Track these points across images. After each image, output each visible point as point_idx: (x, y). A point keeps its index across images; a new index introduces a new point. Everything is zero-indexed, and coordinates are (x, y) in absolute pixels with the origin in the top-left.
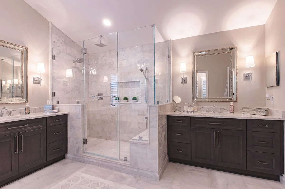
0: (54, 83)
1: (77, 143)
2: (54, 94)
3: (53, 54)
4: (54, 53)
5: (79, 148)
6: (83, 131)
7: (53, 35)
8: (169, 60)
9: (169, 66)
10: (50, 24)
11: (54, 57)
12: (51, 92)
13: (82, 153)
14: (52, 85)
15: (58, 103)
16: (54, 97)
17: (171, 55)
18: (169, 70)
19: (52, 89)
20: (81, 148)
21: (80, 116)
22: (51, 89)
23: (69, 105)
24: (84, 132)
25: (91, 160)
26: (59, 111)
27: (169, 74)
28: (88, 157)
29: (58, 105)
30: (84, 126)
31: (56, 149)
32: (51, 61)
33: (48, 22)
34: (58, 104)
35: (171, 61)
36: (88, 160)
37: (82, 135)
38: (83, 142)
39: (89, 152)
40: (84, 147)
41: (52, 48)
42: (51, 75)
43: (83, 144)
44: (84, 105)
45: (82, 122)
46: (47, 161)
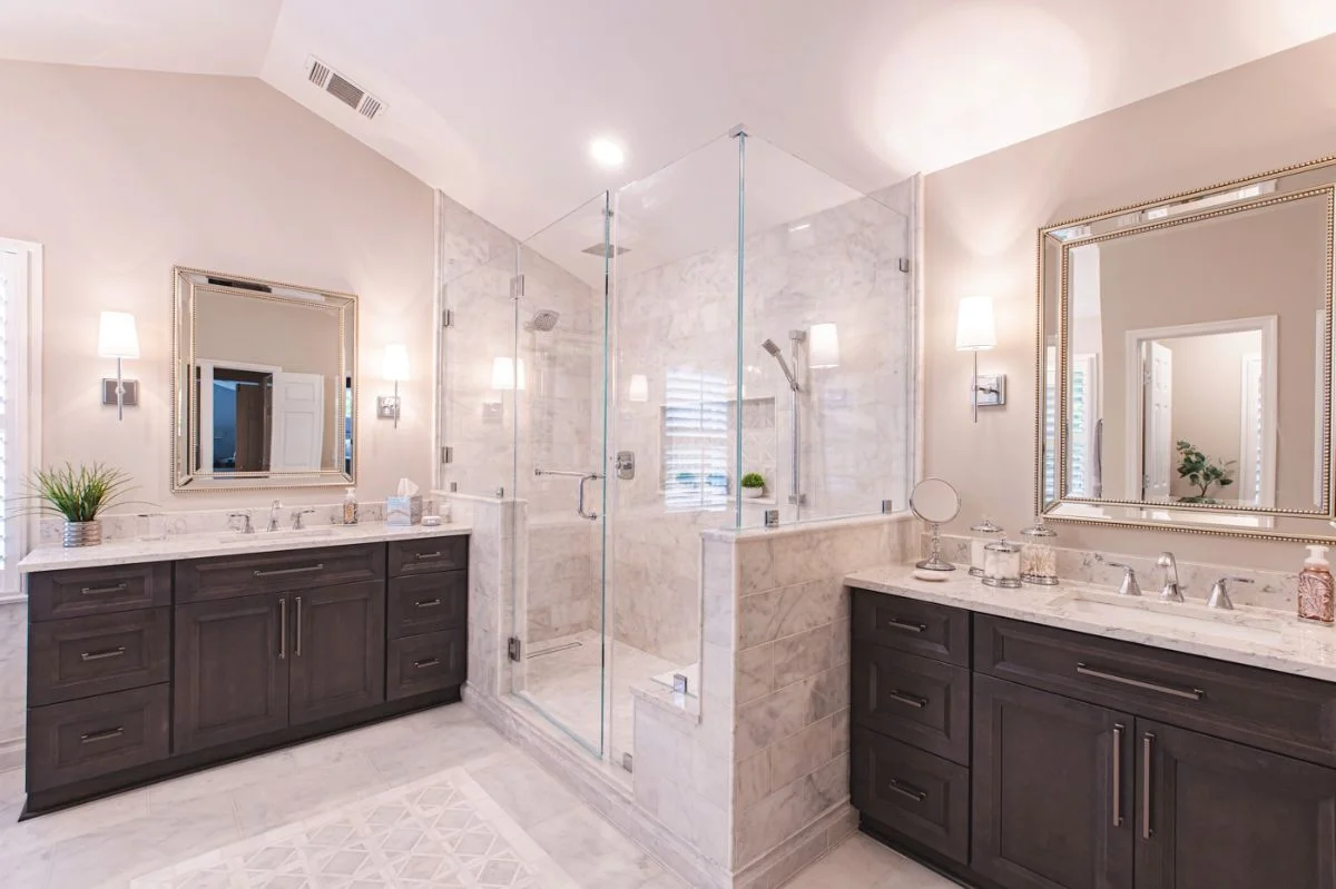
0: (448, 413)
1: (489, 652)
2: (446, 455)
3: (447, 308)
4: (452, 305)
5: (493, 670)
6: (510, 608)
7: (449, 238)
8: (907, 288)
9: (910, 316)
10: (437, 195)
11: (447, 319)
12: (437, 447)
13: (503, 694)
14: (442, 421)
15: (454, 487)
16: (447, 465)
17: (920, 257)
18: (909, 337)
19: (440, 437)
20: (499, 674)
21: (499, 548)
22: (437, 437)
23: (475, 501)
24: (513, 613)
25: (521, 731)
26: (449, 519)
27: (908, 360)
28: (515, 716)
29: (451, 498)
30: (513, 589)
31: (420, 663)
32: (438, 333)
33: (433, 190)
34: (453, 494)
35: (917, 291)
36: (514, 726)
37: (505, 623)
38: (506, 651)
39: (525, 693)
40: (511, 670)
41: (445, 286)
42: (438, 383)
43: (506, 659)
44: (514, 503)
45: (502, 572)
46: (385, 698)
